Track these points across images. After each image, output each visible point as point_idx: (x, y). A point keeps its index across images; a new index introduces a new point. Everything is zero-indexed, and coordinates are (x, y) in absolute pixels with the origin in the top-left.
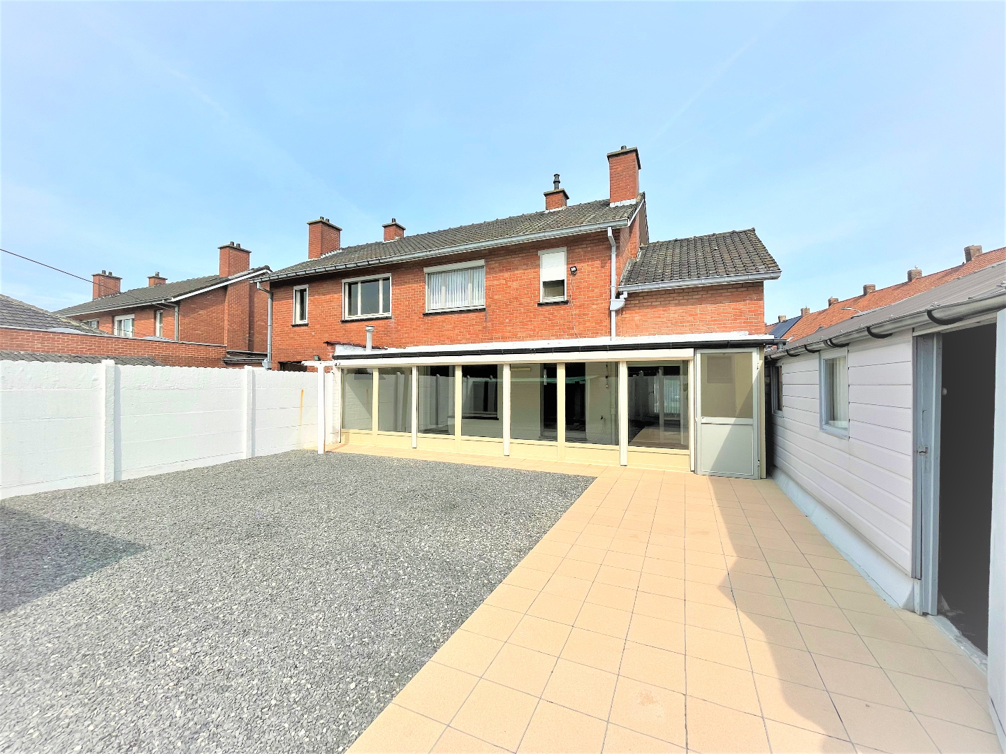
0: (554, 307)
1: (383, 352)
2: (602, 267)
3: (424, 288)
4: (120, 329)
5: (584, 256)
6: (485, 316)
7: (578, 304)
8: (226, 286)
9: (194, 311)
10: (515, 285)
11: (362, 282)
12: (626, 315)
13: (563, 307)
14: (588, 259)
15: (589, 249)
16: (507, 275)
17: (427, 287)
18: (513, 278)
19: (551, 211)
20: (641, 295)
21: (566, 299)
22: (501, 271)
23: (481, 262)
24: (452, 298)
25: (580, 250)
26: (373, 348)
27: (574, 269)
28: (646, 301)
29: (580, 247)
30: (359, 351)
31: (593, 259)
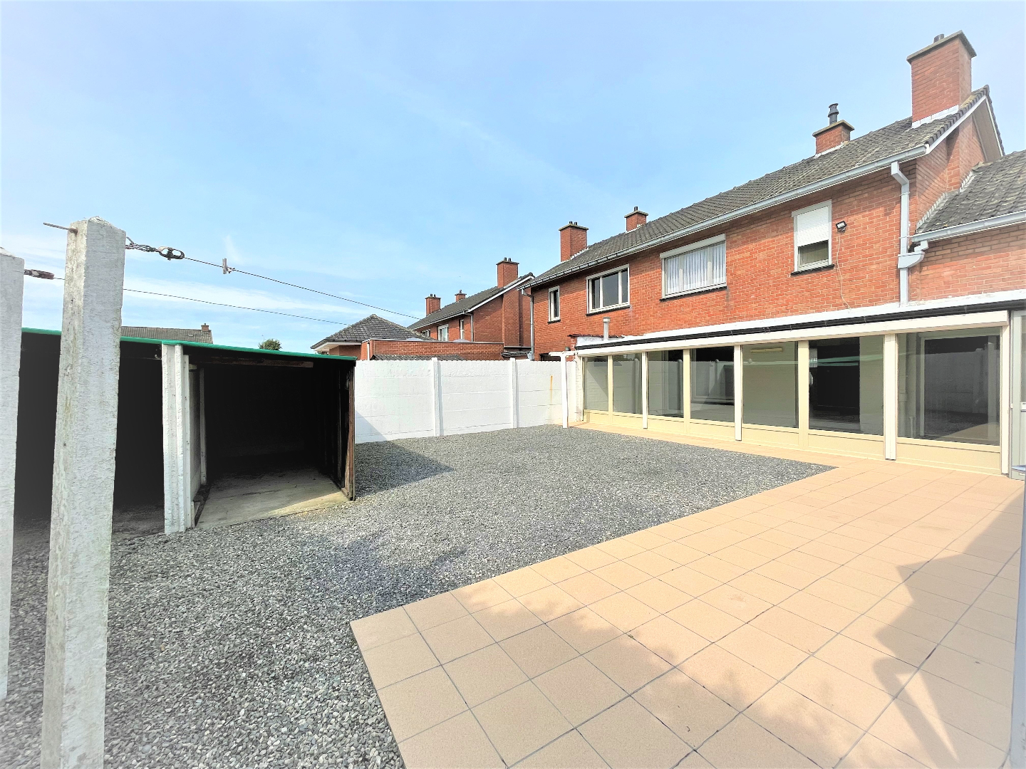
0: (814, 274)
1: (620, 340)
2: (886, 215)
3: (661, 274)
4: (441, 336)
5: (858, 206)
6: (727, 294)
7: (848, 267)
8: (502, 295)
9: (482, 317)
10: (761, 256)
11: (604, 277)
12: (927, 271)
13: (826, 273)
14: (864, 208)
15: (866, 195)
16: (752, 246)
17: (663, 272)
18: (761, 249)
19: (824, 153)
20: (953, 241)
21: (830, 263)
22: (744, 243)
23: (722, 237)
24: (690, 279)
25: (852, 199)
26: (610, 337)
27: (843, 224)
28: (964, 248)
29: (851, 195)
30: (598, 341)
31: (870, 208)
